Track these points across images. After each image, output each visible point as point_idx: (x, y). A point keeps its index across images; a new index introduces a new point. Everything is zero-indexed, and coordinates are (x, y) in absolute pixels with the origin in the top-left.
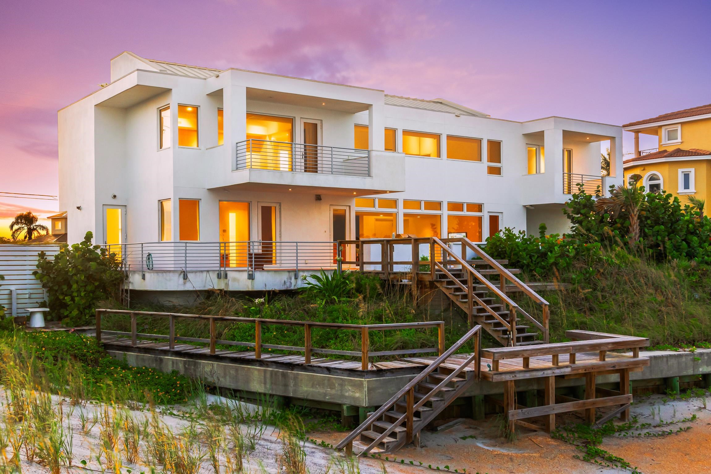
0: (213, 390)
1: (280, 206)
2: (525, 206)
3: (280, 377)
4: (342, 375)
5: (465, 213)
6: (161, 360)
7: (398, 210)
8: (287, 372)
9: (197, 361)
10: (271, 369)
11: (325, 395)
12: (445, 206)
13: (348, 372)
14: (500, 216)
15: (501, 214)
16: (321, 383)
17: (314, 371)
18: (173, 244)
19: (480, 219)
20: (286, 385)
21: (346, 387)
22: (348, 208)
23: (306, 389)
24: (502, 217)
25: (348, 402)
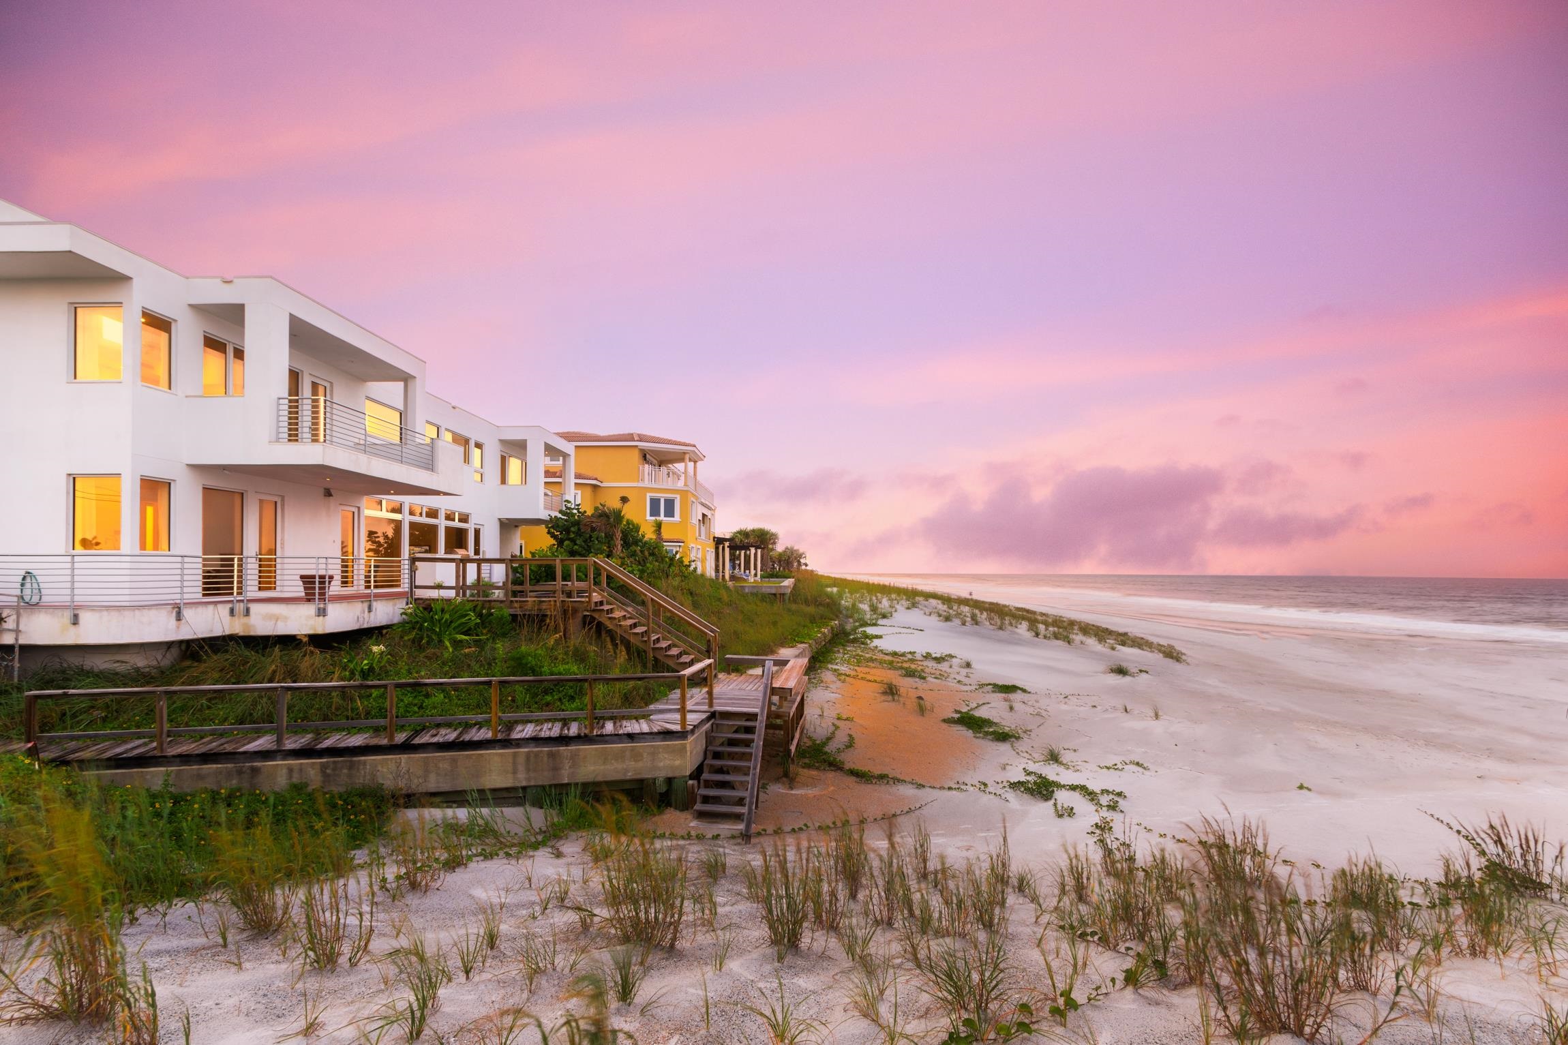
0: (411, 799)
1: (283, 500)
3: (545, 759)
4: (653, 740)
6: (255, 771)
8: (558, 751)
9: (355, 759)
10: (526, 750)
11: (627, 771)
13: (662, 736)
16: (620, 756)
17: (606, 742)
18: (128, 559)
20: (556, 769)
21: (660, 756)
23: (592, 768)
25: (661, 775)
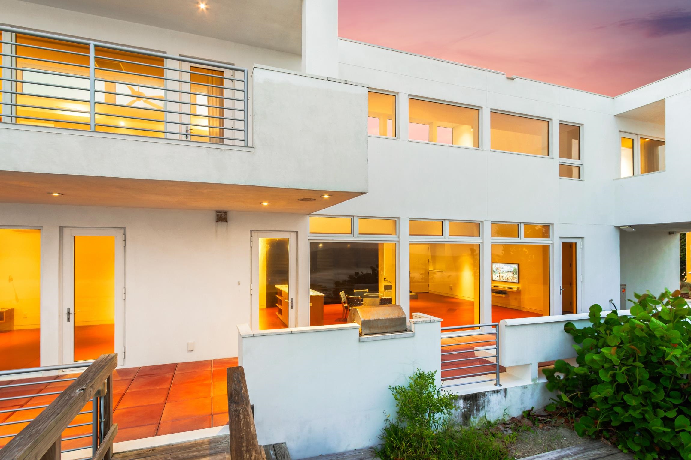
1: (124, 234)
2: (618, 228)
5: (522, 240)
7: (399, 237)
12: (487, 229)
14: (579, 243)
15: (580, 240)
19: (546, 249)
22: (294, 235)
24: (583, 245)
